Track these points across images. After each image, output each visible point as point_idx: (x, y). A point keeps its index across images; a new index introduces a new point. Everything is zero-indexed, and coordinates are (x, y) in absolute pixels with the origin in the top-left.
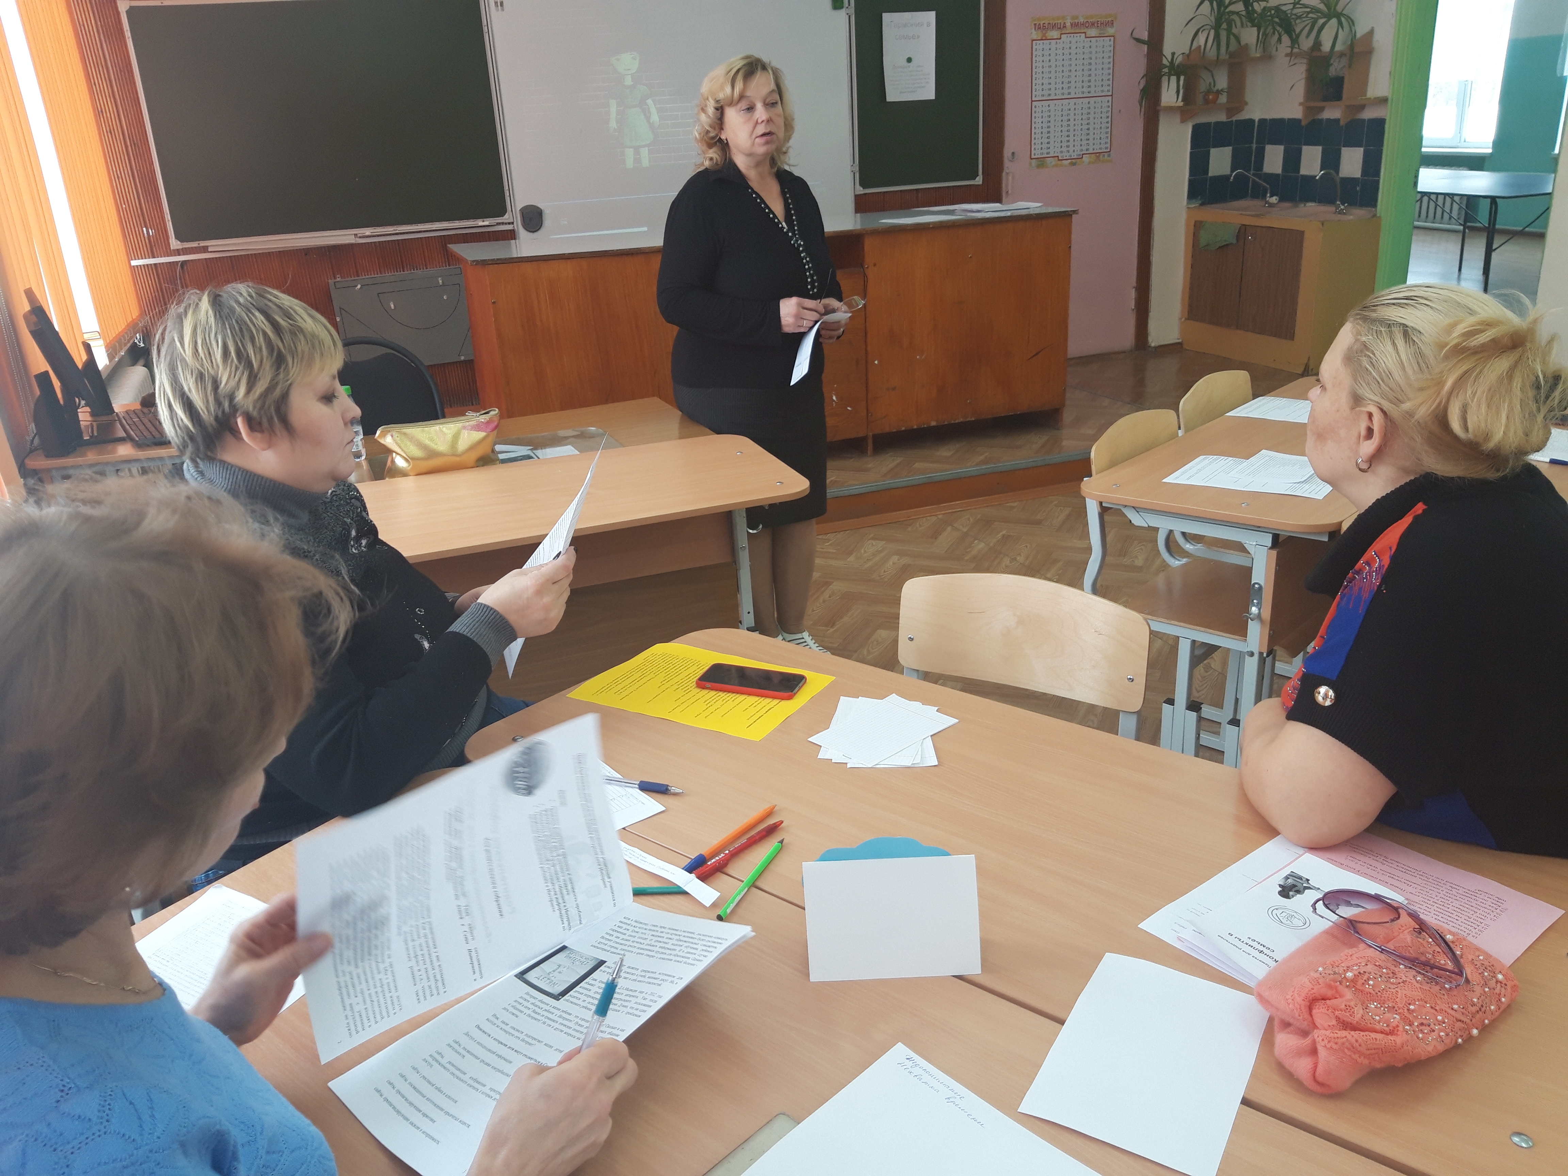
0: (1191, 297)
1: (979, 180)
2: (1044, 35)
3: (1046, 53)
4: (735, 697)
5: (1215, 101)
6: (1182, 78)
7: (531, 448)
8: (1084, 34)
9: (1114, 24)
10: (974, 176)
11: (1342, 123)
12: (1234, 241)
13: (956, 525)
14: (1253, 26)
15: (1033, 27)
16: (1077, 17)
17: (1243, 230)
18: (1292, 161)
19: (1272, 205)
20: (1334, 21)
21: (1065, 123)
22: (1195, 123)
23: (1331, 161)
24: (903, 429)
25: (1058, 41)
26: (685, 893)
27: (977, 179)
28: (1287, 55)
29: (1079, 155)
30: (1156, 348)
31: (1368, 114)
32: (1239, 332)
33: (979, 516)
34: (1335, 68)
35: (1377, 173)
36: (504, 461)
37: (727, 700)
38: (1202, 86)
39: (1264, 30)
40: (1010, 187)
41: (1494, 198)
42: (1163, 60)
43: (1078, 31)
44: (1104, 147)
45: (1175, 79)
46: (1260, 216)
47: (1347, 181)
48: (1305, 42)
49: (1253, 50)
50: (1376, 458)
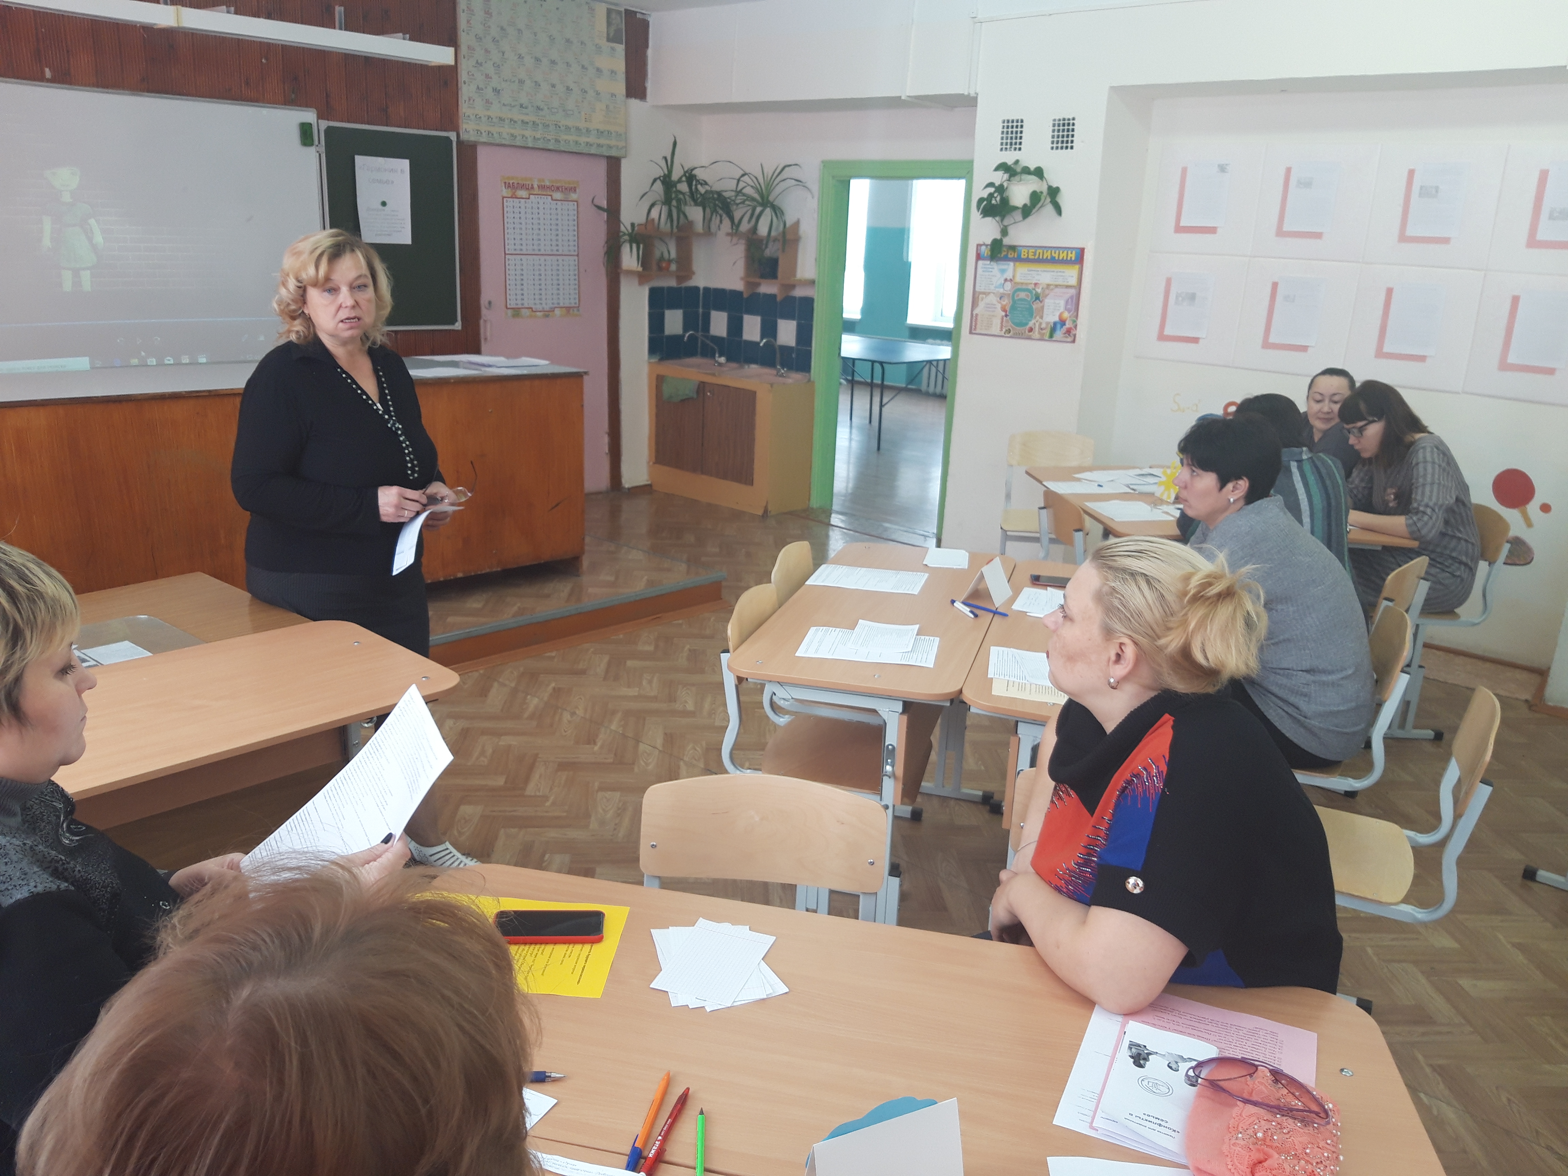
0: (657, 442)
1: (458, 326)
2: (514, 193)
3: (517, 210)
5: (667, 268)
6: (641, 246)
8: (550, 197)
9: (577, 190)
10: (453, 321)
11: (779, 299)
12: (695, 396)
14: (696, 205)
15: (503, 185)
16: (543, 181)
17: (702, 387)
18: (735, 327)
19: (720, 364)
20: (768, 211)
21: (537, 278)
22: (650, 286)
23: (770, 330)
25: (527, 200)
27: (457, 324)
28: (728, 234)
29: (551, 308)
30: (629, 489)
31: (799, 292)
32: (704, 477)
34: (770, 251)
35: (809, 344)
38: (657, 254)
39: (708, 210)
40: (488, 334)
41: (881, 363)
42: (622, 228)
43: (545, 193)
44: (573, 302)
45: (634, 246)
46: (714, 375)
47: (785, 349)
48: (745, 227)
49: (699, 227)
50: (1126, 678)
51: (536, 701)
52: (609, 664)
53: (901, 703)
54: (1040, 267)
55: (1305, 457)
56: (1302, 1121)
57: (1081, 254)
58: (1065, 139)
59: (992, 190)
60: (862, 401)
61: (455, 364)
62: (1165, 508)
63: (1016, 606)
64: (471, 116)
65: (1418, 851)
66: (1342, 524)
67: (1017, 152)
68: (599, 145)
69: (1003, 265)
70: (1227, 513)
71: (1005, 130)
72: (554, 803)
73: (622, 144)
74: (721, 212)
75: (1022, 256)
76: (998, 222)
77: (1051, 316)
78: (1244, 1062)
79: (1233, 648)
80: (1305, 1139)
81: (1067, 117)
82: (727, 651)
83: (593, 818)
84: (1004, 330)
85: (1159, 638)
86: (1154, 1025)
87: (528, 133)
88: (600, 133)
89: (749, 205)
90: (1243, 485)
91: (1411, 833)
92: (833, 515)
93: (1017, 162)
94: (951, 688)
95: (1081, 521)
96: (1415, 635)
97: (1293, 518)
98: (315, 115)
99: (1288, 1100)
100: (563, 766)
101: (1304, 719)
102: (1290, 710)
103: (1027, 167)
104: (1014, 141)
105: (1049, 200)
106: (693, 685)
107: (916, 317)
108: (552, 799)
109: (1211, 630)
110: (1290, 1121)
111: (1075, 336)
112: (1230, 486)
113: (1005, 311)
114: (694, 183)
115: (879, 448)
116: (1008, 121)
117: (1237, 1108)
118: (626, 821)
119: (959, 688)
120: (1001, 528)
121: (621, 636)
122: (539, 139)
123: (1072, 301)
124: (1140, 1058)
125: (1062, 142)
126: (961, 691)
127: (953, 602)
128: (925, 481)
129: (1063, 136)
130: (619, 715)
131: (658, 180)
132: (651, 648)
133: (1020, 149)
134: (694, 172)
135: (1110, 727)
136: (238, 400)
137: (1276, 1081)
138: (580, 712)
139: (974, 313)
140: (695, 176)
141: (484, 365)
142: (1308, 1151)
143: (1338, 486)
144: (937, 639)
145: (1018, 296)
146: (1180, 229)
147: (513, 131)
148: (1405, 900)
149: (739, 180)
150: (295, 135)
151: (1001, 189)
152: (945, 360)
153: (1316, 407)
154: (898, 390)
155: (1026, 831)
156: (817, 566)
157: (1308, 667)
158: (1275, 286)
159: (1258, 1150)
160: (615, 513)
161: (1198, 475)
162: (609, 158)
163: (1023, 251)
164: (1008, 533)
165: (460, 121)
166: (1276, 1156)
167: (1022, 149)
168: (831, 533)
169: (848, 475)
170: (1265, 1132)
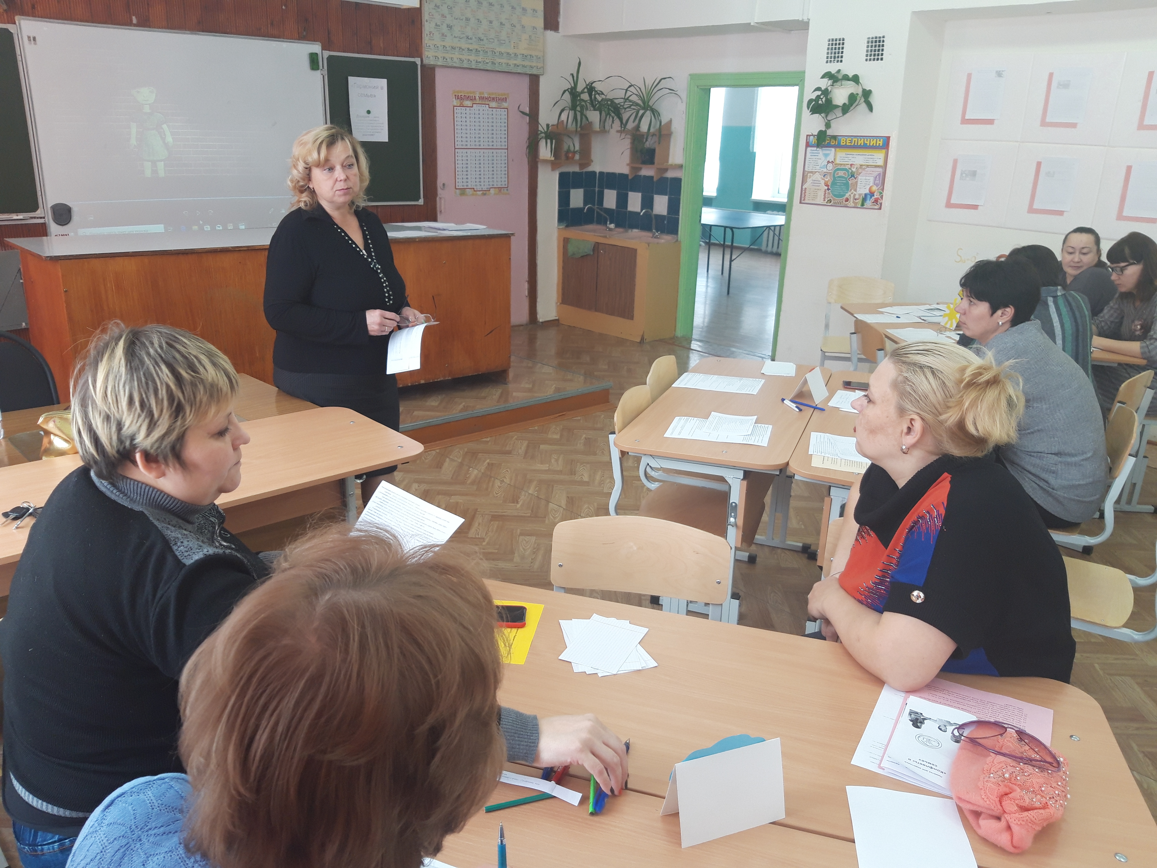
0: (563, 289)
1: (421, 202)
2: (462, 103)
3: (463, 116)
5: (573, 158)
6: (554, 141)
8: (488, 105)
9: (507, 100)
10: (417, 199)
11: (655, 179)
12: (592, 253)
13: (451, 457)
14: (595, 110)
15: (454, 97)
16: (483, 94)
17: (597, 246)
18: (622, 201)
19: (610, 230)
20: (648, 113)
21: (478, 166)
22: (560, 171)
23: (647, 203)
25: (471, 108)
26: (555, 797)
27: (420, 201)
28: (618, 131)
29: (488, 188)
30: (543, 323)
31: (670, 174)
32: (597, 313)
33: (466, 450)
34: (649, 144)
35: (678, 213)
38: (565, 147)
39: (603, 113)
40: (443, 207)
41: (732, 228)
42: (540, 128)
43: (484, 103)
44: (504, 184)
45: (549, 141)
46: (605, 237)
47: (659, 217)
48: (631, 125)
49: (597, 126)
50: (914, 446)
51: (476, 472)
52: (528, 447)
53: (742, 471)
54: (855, 152)
55: (1059, 294)
56: (1039, 768)
57: (887, 140)
58: (877, 53)
59: (819, 93)
60: (716, 258)
61: (419, 229)
62: (948, 333)
63: (831, 404)
64: (431, 46)
65: (1137, 590)
66: (1087, 346)
67: (839, 63)
68: (523, 66)
69: (827, 151)
70: (996, 334)
71: (830, 47)
72: (488, 544)
73: (540, 65)
74: (613, 114)
75: (842, 144)
76: (823, 118)
77: (862, 190)
78: (996, 725)
79: (998, 422)
80: (1041, 780)
81: (878, 36)
82: (613, 433)
83: (516, 555)
84: (826, 201)
85: (941, 415)
86: (929, 700)
87: (472, 58)
88: (525, 57)
89: (634, 109)
90: (1010, 311)
91: (1132, 577)
92: (693, 342)
93: (839, 71)
94: (780, 461)
95: (883, 343)
96: (1142, 433)
97: (1048, 337)
98: (320, 47)
99: (1029, 754)
100: (495, 518)
101: (1052, 490)
102: (1042, 484)
103: (847, 75)
104: (837, 55)
105: (863, 100)
106: (588, 463)
107: (759, 194)
108: (487, 540)
109: (981, 408)
110: (1030, 767)
111: (881, 204)
112: (999, 312)
113: (827, 185)
114: (593, 93)
115: (728, 293)
116: (833, 40)
117: (990, 757)
118: (540, 557)
119: (786, 461)
120: (821, 350)
121: (536, 428)
122: (480, 62)
123: (879, 178)
124: (917, 721)
125: (875, 55)
126: (788, 464)
127: (783, 400)
128: (764, 317)
129: (875, 51)
130: (535, 483)
131: (567, 92)
132: (557, 437)
133: (841, 61)
134: (593, 85)
135: (901, 483)
136: (267, 253)
137: (1021, 739)
138: (507, 481)
139: (804, 187)
140: (595, 88)
141: (439, 229)
142: (1043, 789)
143: (1085, 317)
144: (771, 427)
145: (838, 174)
146: (965, 121)
147: (461, 57)
148: (1125, 626)
149: (627, 90)
150: (306, 62)
151: (826, 92)
152: (781, 226)
153: (1069, 258)
154: (744, 250)
155: (834, 565)
156: (680, 374)
157: (1056, 451)
158: (1039, 164)
159: (1005, 786)
160: (532, 340)
161: (975, 304)
162: (531, 76)
163: (842, 139)
164: (826, 354)
165: (423, 49)
166: (1019, 790)
167: (843, 61)
168: (691, 355)
169: (705, 313)
170: (1011, 774)
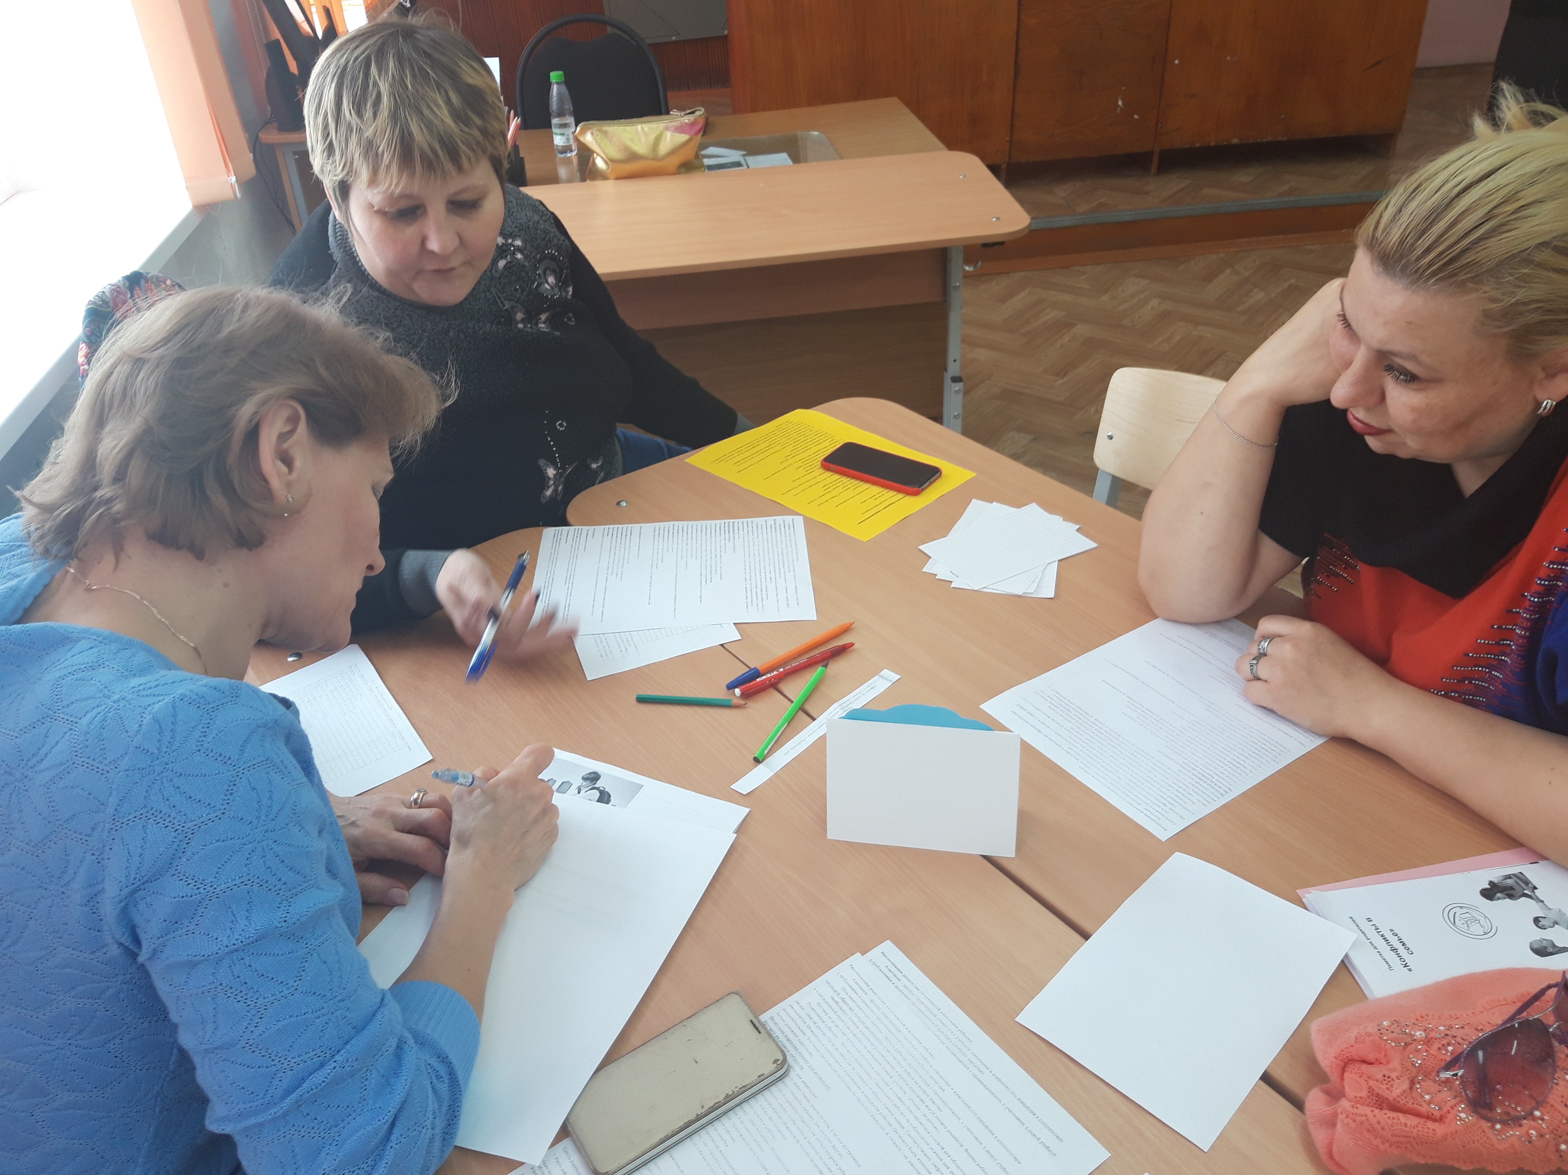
4: (858, 485)
7: (744, 153)
13: (1237, 267)
24: (1198, 145)
33: (1266, 259)
36: (711, 168)
37: (848, 487)
